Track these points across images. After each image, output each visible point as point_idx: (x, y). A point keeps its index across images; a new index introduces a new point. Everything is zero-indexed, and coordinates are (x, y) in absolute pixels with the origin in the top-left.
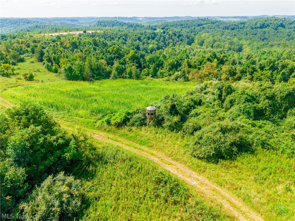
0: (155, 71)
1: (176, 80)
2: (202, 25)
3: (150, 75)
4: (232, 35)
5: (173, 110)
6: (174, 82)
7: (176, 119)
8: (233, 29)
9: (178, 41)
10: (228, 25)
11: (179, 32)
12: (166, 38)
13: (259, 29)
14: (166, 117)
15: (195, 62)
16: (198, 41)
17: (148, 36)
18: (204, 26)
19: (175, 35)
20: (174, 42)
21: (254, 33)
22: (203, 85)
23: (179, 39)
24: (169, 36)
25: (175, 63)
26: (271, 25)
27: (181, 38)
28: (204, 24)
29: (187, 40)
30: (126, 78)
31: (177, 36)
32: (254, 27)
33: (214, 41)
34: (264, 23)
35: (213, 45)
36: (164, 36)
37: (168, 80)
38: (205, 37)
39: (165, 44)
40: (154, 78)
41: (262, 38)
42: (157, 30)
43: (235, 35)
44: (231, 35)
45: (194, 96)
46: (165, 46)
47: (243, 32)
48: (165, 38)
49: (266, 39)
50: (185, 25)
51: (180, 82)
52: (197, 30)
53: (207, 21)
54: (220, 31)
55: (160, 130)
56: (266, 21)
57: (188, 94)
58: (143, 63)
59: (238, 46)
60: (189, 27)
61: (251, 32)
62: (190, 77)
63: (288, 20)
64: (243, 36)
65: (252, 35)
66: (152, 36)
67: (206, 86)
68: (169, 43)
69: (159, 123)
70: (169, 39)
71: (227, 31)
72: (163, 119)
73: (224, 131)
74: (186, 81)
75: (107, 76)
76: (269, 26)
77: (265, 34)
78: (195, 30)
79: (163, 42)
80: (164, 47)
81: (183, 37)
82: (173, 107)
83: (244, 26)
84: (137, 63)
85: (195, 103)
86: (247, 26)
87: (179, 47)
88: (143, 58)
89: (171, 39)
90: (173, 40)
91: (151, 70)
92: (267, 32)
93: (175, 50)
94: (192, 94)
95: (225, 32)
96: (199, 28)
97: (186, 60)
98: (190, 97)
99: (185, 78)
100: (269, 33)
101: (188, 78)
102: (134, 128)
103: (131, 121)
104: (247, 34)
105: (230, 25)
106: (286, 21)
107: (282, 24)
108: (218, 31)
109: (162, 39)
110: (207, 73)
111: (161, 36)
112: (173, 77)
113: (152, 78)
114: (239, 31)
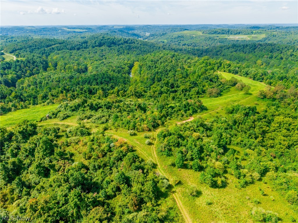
0: (34, 101)
1: (48, 104)
2: (51, 46)
3: (32, 104)
4: (79, 56)
5: (53, 114)
6: (47, 105)
7: (54, 116)
8: (78, 49)
9: (34, 68)
10: (74, 46)
11: (32, 59)
12: (22, 66)
13: (98, 48)
14: (52, 116)
15: (55, 93)
16: (52, 63)
17: (3, 66)
18: (53, 46)
19: (29, 62)
20: (31, 69)
21: (95, 51)
22: (60, 105)
23: (34, 65)
24: (24, 64)
25: (44, 95)
26: (106, 43)
27: (35, 64)
28: (53, 45)
29: (42, 65)
30: (20, 109)
31: (31, 63)
32: (94, 45)
33: (66, 64)
34: (101, 42)
35: (65, 67)
36: (19, 65)
37: (44, 105)
38: (57, 59)
39: (23, 71)
40: (34, 105)
41: (101, 55)
42: (4, 54)
43: (81, 55)
44: (77, 55)
45: (58, 110)
46: (23, 73)
47: (87, 52)
48: (20, 67)
49: (104, 56)
50: (33, 46)
51: (51, 105)
52: (48, 51)
53: (54, 42)
54: (68, 52)
55: (51, 119)
56: (102, 41)
57: (56, 110)
58: (24, 98)
59: (84, 66)
60: (38, 48)
61: (92, 51)
62: (54, 101)
63: (117, 38)
64: (87, 55)
65: (93, 54)
66: (6, 66)
67: (62, 105)
68: (26, 71)
69: (51, 118)
70: (25, 67)
71: (74, 52)
72: (51, 117)
73: (64, 115)
74: (53, 104)
75: (10, 110)
76: (105, 44)
77: (103, 51)
78: (46, 51)
79: (20, 71)
80: (23, 75)
81: (37, 63)
82: (53, 113)
83: (87, 45)
84: (19, 99)
85: (59, 112)
86: (89, 44)
87: (38, 76)
88: (23, 95)
89: (27, 66)
90: (29, 67)
91: (31, 101)
92: (104, 50)
93: (36, 79)
94: (57, 109)
95: (73, 53)
96: (49, 48)
97: (50, 93)
98: (57, 110)
99: (52, 102)
100: (105, 51)
101: (54, 102)
102: (44, 121)
103: (43, 120)
104: (90, 53)
105: (75, 45)
106: (116, 39)
107: (113, 42)
108: (66, 52)
109: (18, 68)
110: (62, 99)
111: (16, 66)
112: (46, 103)
113: (33, 106)
114: (83, 51)
